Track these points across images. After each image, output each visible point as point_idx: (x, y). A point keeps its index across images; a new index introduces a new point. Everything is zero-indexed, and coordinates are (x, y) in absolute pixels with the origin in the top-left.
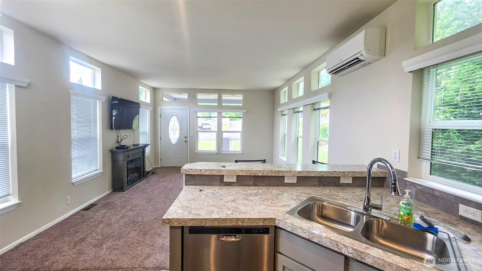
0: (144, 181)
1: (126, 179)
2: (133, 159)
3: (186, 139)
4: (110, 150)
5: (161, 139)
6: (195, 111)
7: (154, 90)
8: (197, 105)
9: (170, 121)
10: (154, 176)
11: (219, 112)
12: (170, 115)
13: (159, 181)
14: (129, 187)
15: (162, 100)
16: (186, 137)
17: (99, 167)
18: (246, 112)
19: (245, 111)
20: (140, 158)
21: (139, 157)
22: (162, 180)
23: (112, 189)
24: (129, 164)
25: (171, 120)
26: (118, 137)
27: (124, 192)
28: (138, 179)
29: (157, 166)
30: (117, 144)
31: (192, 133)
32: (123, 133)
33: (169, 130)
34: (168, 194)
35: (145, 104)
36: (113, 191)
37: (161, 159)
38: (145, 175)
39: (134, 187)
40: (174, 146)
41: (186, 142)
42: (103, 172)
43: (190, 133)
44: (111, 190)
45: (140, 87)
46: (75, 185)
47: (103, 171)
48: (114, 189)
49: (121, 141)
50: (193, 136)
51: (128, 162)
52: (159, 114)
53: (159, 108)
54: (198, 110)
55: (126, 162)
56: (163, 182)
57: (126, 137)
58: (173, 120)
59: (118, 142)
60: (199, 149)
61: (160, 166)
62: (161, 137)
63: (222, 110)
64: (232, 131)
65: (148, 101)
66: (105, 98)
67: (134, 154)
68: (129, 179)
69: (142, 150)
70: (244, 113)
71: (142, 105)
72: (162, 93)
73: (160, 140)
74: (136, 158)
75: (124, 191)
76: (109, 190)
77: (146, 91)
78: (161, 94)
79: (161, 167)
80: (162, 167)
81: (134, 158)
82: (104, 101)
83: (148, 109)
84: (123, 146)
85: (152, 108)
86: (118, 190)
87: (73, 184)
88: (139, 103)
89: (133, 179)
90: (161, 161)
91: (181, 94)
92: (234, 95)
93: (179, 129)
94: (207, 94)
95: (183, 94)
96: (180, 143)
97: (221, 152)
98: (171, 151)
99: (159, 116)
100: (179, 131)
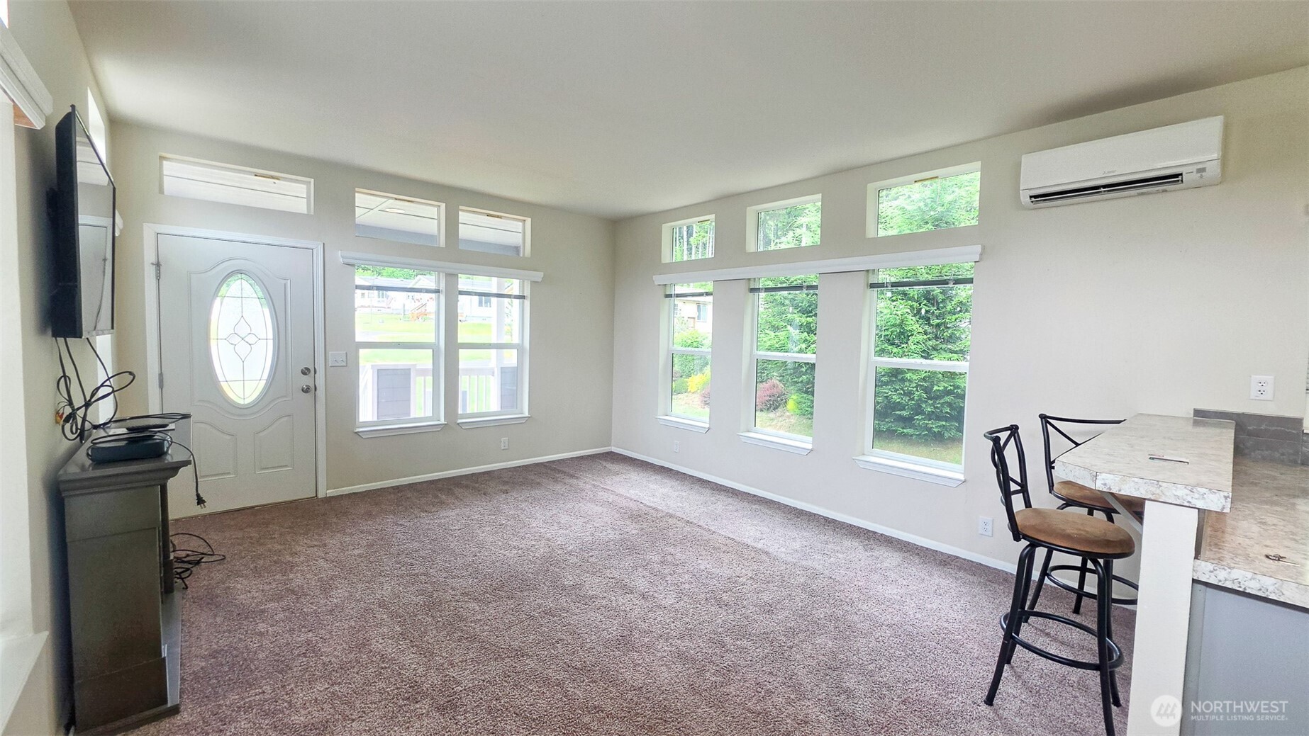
3: (306, 381)
5: (161, 386)
6: (351, 261)
9: (218, 299)
11: (446, 272)
12: (214, 271)
15: (161, 191)
16: (305, 372)
18: (540, 280)
19: (538, 276)
25: (221, 293)
31: (335, 354)
33: (213, 342)
40: (247, 412)
41: (305, 391)
43: (330, 353)
49: (88, 405)
50: (344, 364)
52: (149, 257)
53: (148, 231)
54: (364, 256)
58: (235, 292)
62: (161, 375)
63: (458, 265)
64: (484, 344)
70: (534, 283)
72: (160, 157)
73: (157, 390)
91: (272, 177)
92: (498, 217)
93: (270, 336)
94: (396, 199)
95: (285, 179)
96: (275, 400)
97: (460, 421)
98: (228, 437)
99: (150, 272)
100: (271, 343)
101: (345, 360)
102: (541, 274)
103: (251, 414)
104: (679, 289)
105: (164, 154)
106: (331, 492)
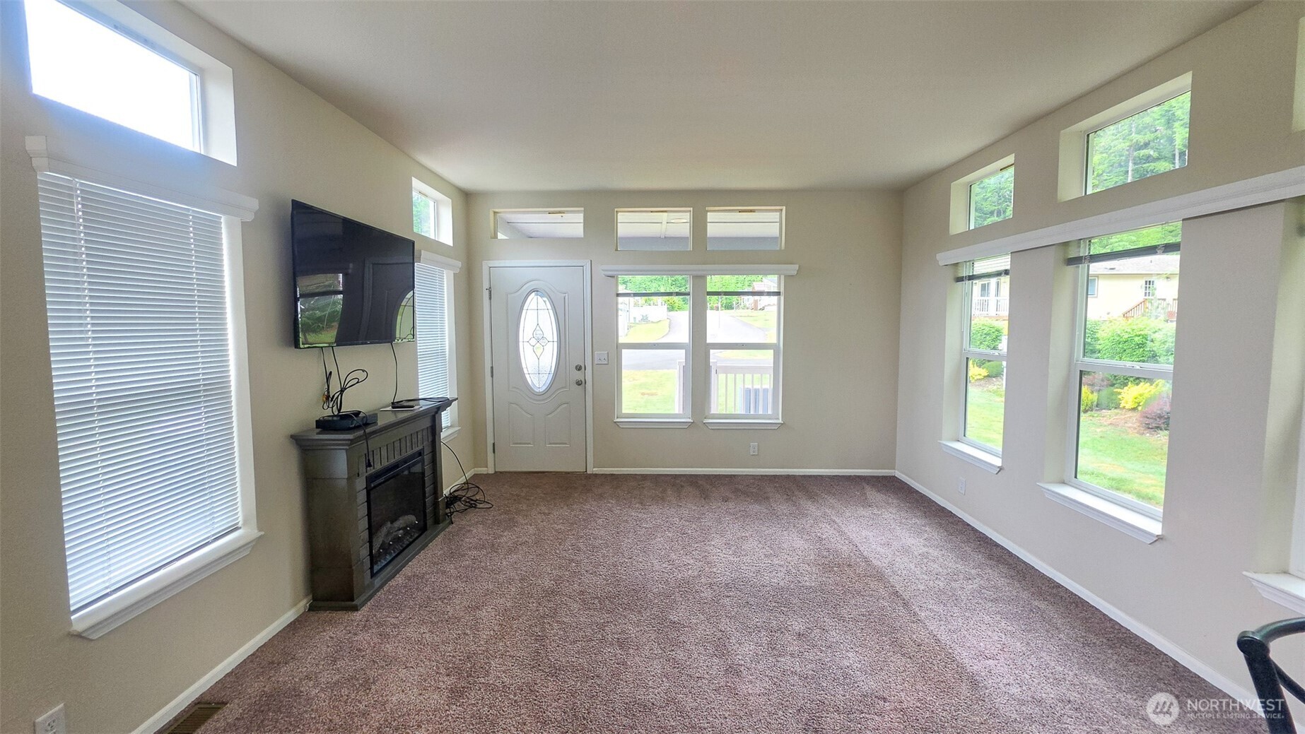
0: (436, 547)
1: (364, 552)
2: (392, 461)
3: (578, 376)
4: (292, 437)
5: (492, 376)
6: (611, 274)
7: (467, 200)
8: (617, 250)
9: (524, 312)
10: (473, 516)
11: (695, 273)
12: (523, 289)
13: (494, 548)
14: (377, 582)
15: (495, 236)
16: (579, 368)
17: (240, 514)
18: (794, 273)
19: (793, 269)
20: (420, 454)
21: (417, 449)
22: (507, 538)
23: (307, 595)
24: (375, 487)
25: (525, 308)
26: (329, 376)
27: (357, 610)
28: (416, 535)
29: (483, 470)
30: (326, 407)
31: (601, 354)
32: (352, 359)
33: (521, 344)
34: (543, 630)
35: (436, 246)
36: (312, 608)
37: (494, 444)
38: (441, 518)
39: (399, 579)
40: (541, 398)
41: (579, 383)
42: (260, 537)
43: (596, 353)
44: (303, 604)
45: (416, 183)
46: (92, 640)
47: (260, 530)
48: (314, 599)
49: (342, 391)
50: (606, 363)
51: (370, 479)
52: (486, 285)
53: (486, 265)
54: (620, 267)
55: (361, 484)
56: (510, 551)
57: (361, 376)
58: (533, 305)
59: (328, 398)
60: (625, 411)
61: (491, 471)
62: (492, 368)
63: (704, 267)
64: (737, 344)
65: (446, 237)
66: (254, 204)
67: (397, 444)
68: (377, 545)
69: (426, 423)
70: (788, 278)
71: (423, 252)
72: (495, 213)
73: (490, 379)
74: (405, 455)
75: (355, 609)
76: (295, 605)
77: (436, 202)
78: (492, 215)
79: (496, 472)
80: (498, 475)
81: (398, 458)
82: (249, 217)
83: (448, 266)
84: (347, 417)
85: (459, 264)
86: (333, 604)
87: (79, 636)
88: (413, 243)
89: (397, 540)
90: (494, 452)
91: (560, 212)
92: (751, 211)
93: (556, 339)
94: (652, 212)
95: (568, 212)
96: (558, 390)
97: (706, 421)
98: (529, 416)
99: (486, 294)
100: (556, 344)
101: (606, 359)
102: (796, 267)
103: (543, 400)
104: (981, 267)
105: (497, 210)
106: (596, 470)
